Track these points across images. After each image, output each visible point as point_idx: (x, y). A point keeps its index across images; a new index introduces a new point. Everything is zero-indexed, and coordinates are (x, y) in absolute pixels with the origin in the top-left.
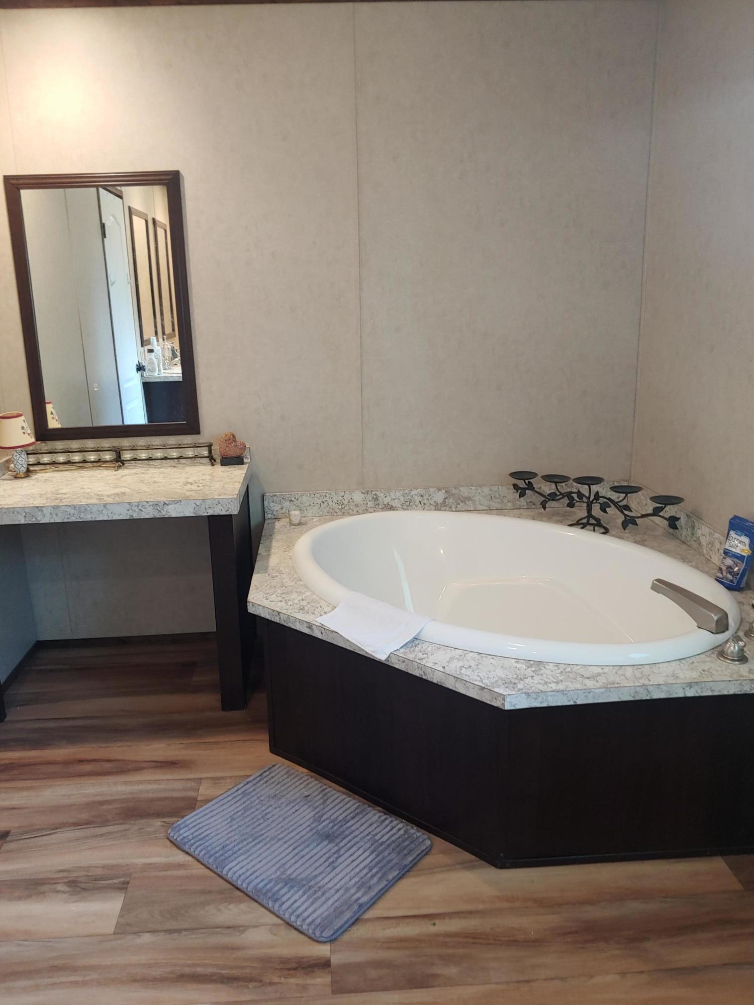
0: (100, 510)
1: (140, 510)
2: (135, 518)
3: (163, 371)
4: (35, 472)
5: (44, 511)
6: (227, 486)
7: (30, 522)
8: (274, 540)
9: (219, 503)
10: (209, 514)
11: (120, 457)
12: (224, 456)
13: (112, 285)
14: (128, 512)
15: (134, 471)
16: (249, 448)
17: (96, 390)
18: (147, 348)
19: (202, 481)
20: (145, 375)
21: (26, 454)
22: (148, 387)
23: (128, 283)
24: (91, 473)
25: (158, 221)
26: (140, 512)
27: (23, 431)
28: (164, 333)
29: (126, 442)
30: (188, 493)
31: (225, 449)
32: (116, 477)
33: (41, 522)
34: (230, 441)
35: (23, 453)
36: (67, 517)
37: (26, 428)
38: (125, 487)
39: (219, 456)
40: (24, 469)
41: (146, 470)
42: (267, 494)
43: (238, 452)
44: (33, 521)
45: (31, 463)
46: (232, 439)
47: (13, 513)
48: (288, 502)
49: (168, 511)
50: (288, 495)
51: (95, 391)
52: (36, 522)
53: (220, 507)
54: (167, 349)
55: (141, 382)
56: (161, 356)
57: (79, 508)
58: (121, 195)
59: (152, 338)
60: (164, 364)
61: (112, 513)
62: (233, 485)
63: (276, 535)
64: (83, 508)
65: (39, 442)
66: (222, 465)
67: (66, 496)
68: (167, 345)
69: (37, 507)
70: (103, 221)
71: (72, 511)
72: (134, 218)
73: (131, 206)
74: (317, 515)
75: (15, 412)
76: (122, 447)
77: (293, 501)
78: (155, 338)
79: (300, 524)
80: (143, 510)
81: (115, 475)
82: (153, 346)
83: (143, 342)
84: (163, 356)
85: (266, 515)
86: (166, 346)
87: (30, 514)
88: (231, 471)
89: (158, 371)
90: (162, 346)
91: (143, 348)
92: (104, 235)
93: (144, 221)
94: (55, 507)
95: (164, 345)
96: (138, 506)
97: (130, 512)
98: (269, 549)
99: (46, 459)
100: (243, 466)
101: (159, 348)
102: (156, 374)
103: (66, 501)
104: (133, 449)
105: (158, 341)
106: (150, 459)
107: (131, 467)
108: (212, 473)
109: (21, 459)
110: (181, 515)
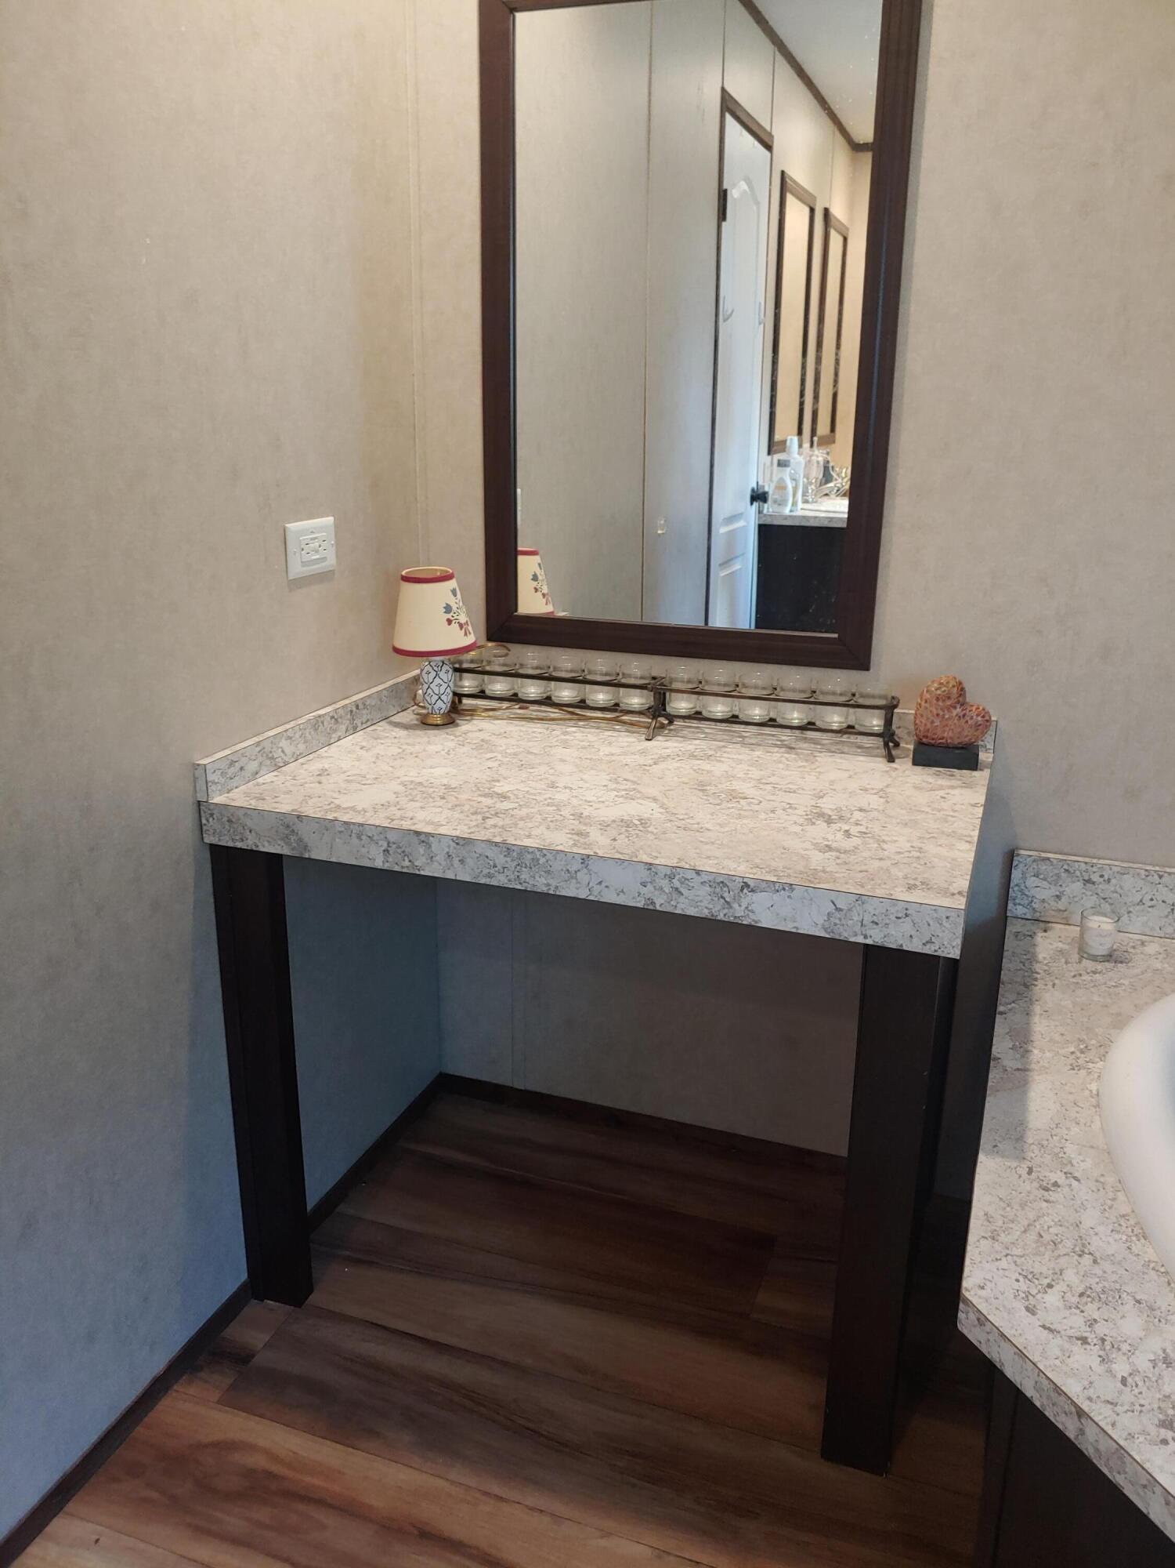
0: (573, 869)
1: (677, 889)
2: (658, 908)
3: (800, 505)
4: (472, 712)
5: (433, 848)
6: (931, 848)
7: (397, 868)
8: (1037, 1009)
9: (907, 915)
10: (869, 941)
11: (664, 704)
12: (924, 740)
13: (725, 320)
14: (644, 890)
15: (690, 746)
16: (997, 721)
17: (659, 532)
18: (776, 457)
19: (858, 815)
20: (765, 511)
21: (451, 671)
22: (769, 534)
23: (760, 324)
24: (590, 737)
25: (834, 216)
26: (675, 895)
27: (449, 616)
28: (813, 432)
29: (682, 670)
30: (817, 859)
31: (933, 722)
32: (642, 760)
33: (422, 873)
34: (949, 703)
35: (445, 668)
36: (486, 871)
37: (454, 608)
38: (655, 800)
39: (909, 733)
40: (444, 706)
41: (721, 747)
42: (1022, 852)
43: (967, 736)
44: (403, 866)
45: (466, 691)
46: (957, 696)
47: (359, 837)
48: (1080, 884)
49: (753, 907)
50: (1083, 865)
51: (659, 535)
52: (412, 871)
53: (906, 927)
54: (815, 464)
55: (757, 523)
56: (802, 476)
57: (520, 855)
58: (770, 143)
59: (789, 437)
60: (804, 494)
61: (600, 883)
62: (951, 847)
63: (1040, 984)
64: (529, 856)
65: (490, 644)
66: (915, 763)
67: (506, 805)
68: (817, 456)
69: (418, 833)
70: (725, 186)
71: (501, 860)
72: (790, 199)
73: (786, 171)
74: (1158, 932)
75: (439, 568)
76: (672, 681)
77: (1094, 883)
78: (796, 439)
79: (1110, 957)
80: (682, 890)
81: (643, 752)
82: (789, 454)
83: (774, 446)
84: (807, 476)
85: (1010, 905)
86: (814, 458)
87: (399, 847)
88: (941, 788)
89: (793, 505)
90: (808, 458)
91: (770, 457)
92: (722, 215)
93: (807, 210)
94: (462, 842)
95: (811, 456)
96: (671, 877)
97: (648, 891)
98: (1022, 1041)
99: (499, 686)
100: (975, 773)
101: (801, 460)
102: (787, 511)
103: (495, 826)
104: (697, 691)
105: (800, 446)
106: (733, 720)
107: (685, 732)
108: (888, 786)
109: (437, 680)
110: (788, 927)
